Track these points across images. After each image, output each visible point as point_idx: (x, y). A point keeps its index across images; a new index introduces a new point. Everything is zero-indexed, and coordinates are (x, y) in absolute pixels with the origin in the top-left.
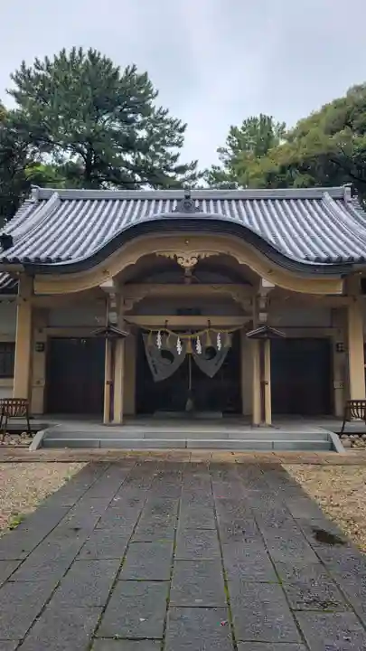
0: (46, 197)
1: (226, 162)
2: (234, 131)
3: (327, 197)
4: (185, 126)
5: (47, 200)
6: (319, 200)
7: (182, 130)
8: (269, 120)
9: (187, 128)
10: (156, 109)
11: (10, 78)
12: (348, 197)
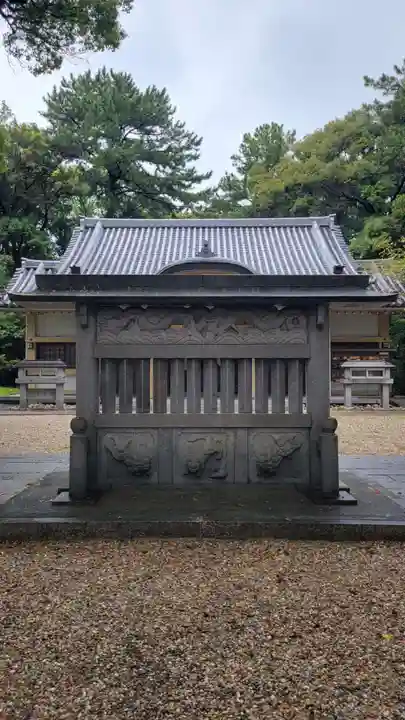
0: (92, 225)
1: (239, 168)
2: (246, 138)
3: (316, 225)
4: (201, 140)
5: (93, 228)
6: (309, 227)
7: (198, 144)
8: (280, 129)
9: (202, 142)
10: (174, 123)
11: (42, 101)
12: (332, 226)
